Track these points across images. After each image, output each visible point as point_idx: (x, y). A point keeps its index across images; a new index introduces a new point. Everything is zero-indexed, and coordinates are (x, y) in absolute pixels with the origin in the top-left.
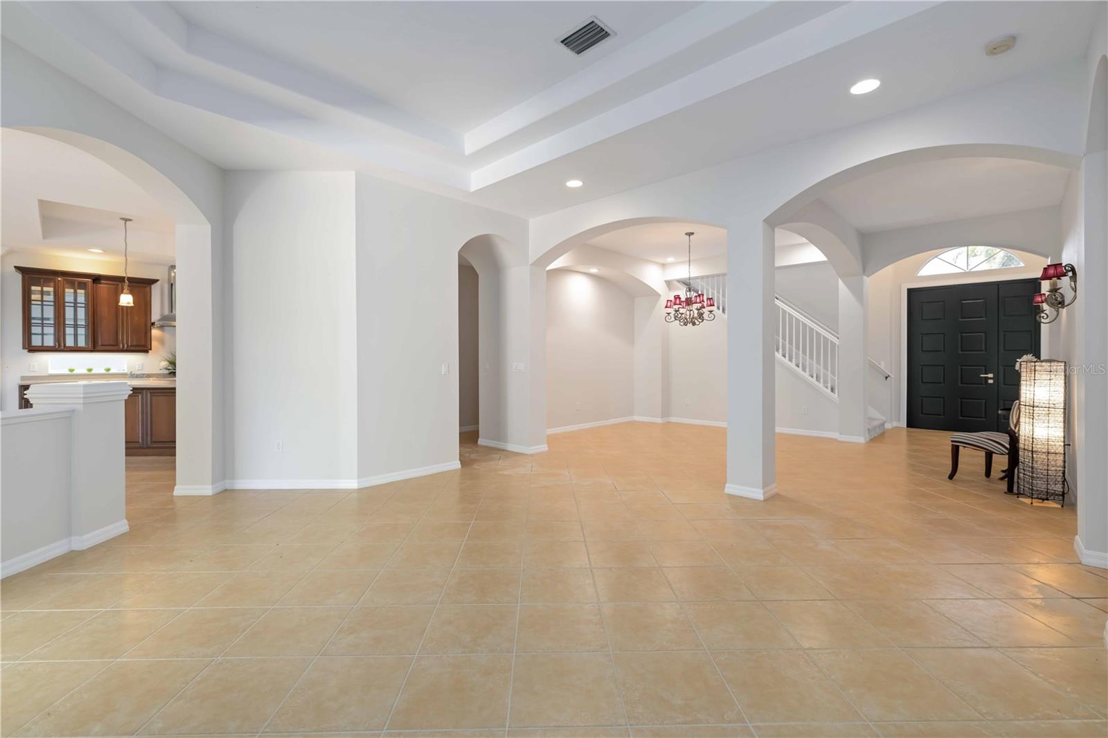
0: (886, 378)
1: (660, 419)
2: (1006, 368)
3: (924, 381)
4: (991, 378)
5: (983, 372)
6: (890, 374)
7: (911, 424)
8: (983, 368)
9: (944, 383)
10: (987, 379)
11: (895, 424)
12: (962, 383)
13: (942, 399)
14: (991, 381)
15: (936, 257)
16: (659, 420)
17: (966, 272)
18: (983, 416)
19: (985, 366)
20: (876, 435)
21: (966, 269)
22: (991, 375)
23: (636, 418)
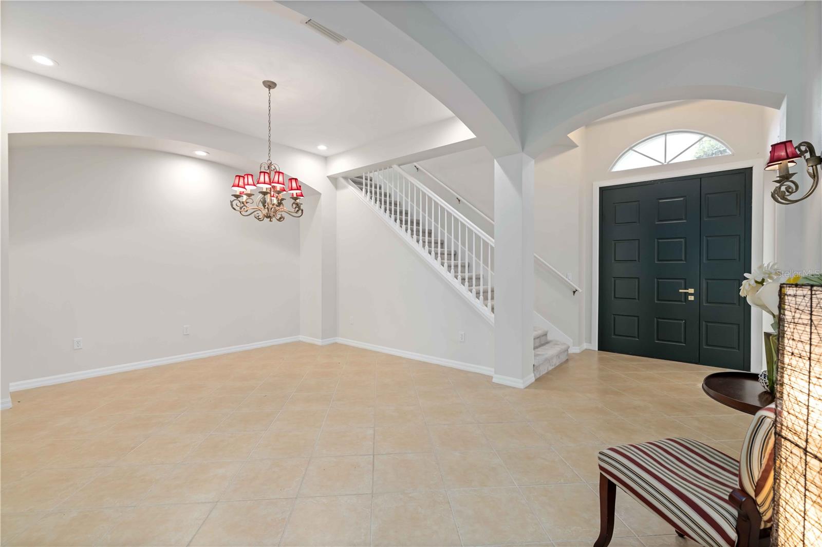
0: (574, 292)
1: (320, 340)
2: (709, 281)
3: (616, 296)
4: (691, 294)
5: (683, 286)
6: (578, 289)
7: (603, 346)
8: (683, 281)
9: (639, 299)
10: (687, 294)
11: (585, 346)
12: (658, 300)
13: (636, 318)
14: (691, 298)
15: (631, 149)
16: (319, 342)
17: (663, 165)
18: (683, 341)
19: (685, 279)
20: (551, 368)
21: (663, 162)
22: (691, 291)
23: (302, 338)
